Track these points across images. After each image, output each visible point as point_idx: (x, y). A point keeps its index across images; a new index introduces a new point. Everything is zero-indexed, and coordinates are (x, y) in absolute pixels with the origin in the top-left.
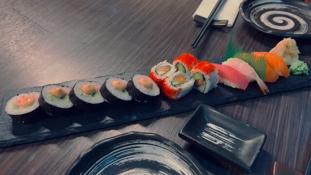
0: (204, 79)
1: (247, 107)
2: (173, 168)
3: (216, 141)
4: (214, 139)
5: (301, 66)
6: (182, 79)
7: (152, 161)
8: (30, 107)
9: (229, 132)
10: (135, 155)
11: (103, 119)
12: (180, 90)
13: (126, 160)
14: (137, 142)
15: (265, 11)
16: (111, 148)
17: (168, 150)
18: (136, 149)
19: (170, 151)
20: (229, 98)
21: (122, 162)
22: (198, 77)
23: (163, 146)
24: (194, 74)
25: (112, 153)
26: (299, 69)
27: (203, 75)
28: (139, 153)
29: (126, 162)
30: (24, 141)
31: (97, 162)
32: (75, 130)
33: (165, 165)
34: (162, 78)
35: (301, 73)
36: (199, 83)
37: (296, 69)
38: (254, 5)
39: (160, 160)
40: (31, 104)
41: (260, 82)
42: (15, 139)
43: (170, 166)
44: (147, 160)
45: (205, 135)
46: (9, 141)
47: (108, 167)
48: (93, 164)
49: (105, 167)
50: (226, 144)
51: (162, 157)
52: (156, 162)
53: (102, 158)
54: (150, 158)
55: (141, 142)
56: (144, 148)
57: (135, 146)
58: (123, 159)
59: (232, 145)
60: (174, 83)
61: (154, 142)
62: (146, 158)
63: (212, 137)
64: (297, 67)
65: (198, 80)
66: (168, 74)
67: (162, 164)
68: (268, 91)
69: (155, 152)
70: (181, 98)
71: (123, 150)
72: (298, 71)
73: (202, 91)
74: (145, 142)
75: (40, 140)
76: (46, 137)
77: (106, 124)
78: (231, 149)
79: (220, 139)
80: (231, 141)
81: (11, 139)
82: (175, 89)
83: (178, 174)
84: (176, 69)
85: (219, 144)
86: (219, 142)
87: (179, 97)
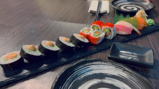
0: (110, 31)
1: (134, 42)
2: (113, 74)
3: (128, 58)
4: (127, 57)
5: (151, 21)
6: (98, 33)
7: (99, 74)
8: (15, 58)
9: (133, 53)
10: (88, 72)
11: (61, 60)
12: (100, 37)
13: (84, 76)
14: (87, 65)
15: (121, 6)
16: (73, 70)
17: (107, 65)
18: (88, 69)
19: (108, 65)
20: (124, 39)
21: (82, 77)
22: (107, 30)
23: (103, 63)
24: (104, 29)
25: (74, 73)
26: (150, 22)
27: (110, 29)
28: (90, 71)
29: (84, 77)
30: (14, 80)
31: (68, 80)
32: (46, 68)
33: (108, 74)
34: (88, 34)
35: (151, 24)
36: (108, 34)
37: (149, 23)
38: (116, 4)
39: (104, 72)
40: (16, 57)
41: (136, 30)
42: (8, 80)
43: (111, 74)
44: (96, 74)
45: (121, 56)
46: (4, 81)
47: (75, 81)
48: (66, 81)
49: (73, 82)
50: (134, 58)
51: (104, 70)
52: (102, 73)
53: (70, 77)
54: (98, 72)
55: (90, 64)
56: (92, 67)
57: (86, 67)
58: (82, 76)
59: (137, 58)
60: (95, 35)
61: (97, 63)
62: (95, 73)
63: (125, 57)
64: (149, 22)
65: (107, 32)
66: (90, 32)
67: (105, 74)
68: (141, 34)
69: (99, 68)
70: (100, 43)
71: (80, 70)
72: (150, 23)
73: (109, 39)
74: (92, 64)
75: (25, 78)
76: (29, 75)
77: (63, 62)
78: (138, 60)
79: (130, 57)
80: (136, 56)
81: (6, 80)
82: (97, 37)
83: (117, 76)
84: (93, 29)
85: (130, 59)
86: (130, 58)
87: (99, 42)
